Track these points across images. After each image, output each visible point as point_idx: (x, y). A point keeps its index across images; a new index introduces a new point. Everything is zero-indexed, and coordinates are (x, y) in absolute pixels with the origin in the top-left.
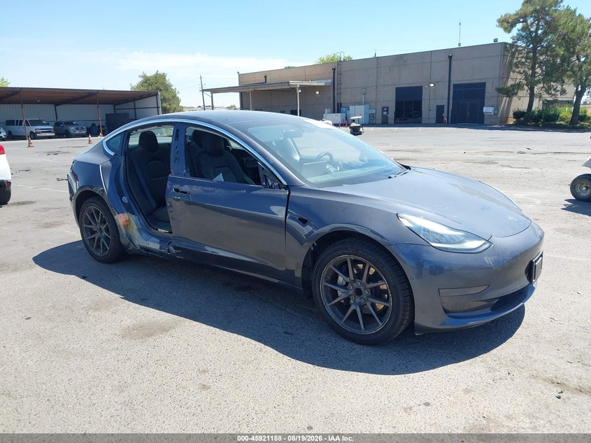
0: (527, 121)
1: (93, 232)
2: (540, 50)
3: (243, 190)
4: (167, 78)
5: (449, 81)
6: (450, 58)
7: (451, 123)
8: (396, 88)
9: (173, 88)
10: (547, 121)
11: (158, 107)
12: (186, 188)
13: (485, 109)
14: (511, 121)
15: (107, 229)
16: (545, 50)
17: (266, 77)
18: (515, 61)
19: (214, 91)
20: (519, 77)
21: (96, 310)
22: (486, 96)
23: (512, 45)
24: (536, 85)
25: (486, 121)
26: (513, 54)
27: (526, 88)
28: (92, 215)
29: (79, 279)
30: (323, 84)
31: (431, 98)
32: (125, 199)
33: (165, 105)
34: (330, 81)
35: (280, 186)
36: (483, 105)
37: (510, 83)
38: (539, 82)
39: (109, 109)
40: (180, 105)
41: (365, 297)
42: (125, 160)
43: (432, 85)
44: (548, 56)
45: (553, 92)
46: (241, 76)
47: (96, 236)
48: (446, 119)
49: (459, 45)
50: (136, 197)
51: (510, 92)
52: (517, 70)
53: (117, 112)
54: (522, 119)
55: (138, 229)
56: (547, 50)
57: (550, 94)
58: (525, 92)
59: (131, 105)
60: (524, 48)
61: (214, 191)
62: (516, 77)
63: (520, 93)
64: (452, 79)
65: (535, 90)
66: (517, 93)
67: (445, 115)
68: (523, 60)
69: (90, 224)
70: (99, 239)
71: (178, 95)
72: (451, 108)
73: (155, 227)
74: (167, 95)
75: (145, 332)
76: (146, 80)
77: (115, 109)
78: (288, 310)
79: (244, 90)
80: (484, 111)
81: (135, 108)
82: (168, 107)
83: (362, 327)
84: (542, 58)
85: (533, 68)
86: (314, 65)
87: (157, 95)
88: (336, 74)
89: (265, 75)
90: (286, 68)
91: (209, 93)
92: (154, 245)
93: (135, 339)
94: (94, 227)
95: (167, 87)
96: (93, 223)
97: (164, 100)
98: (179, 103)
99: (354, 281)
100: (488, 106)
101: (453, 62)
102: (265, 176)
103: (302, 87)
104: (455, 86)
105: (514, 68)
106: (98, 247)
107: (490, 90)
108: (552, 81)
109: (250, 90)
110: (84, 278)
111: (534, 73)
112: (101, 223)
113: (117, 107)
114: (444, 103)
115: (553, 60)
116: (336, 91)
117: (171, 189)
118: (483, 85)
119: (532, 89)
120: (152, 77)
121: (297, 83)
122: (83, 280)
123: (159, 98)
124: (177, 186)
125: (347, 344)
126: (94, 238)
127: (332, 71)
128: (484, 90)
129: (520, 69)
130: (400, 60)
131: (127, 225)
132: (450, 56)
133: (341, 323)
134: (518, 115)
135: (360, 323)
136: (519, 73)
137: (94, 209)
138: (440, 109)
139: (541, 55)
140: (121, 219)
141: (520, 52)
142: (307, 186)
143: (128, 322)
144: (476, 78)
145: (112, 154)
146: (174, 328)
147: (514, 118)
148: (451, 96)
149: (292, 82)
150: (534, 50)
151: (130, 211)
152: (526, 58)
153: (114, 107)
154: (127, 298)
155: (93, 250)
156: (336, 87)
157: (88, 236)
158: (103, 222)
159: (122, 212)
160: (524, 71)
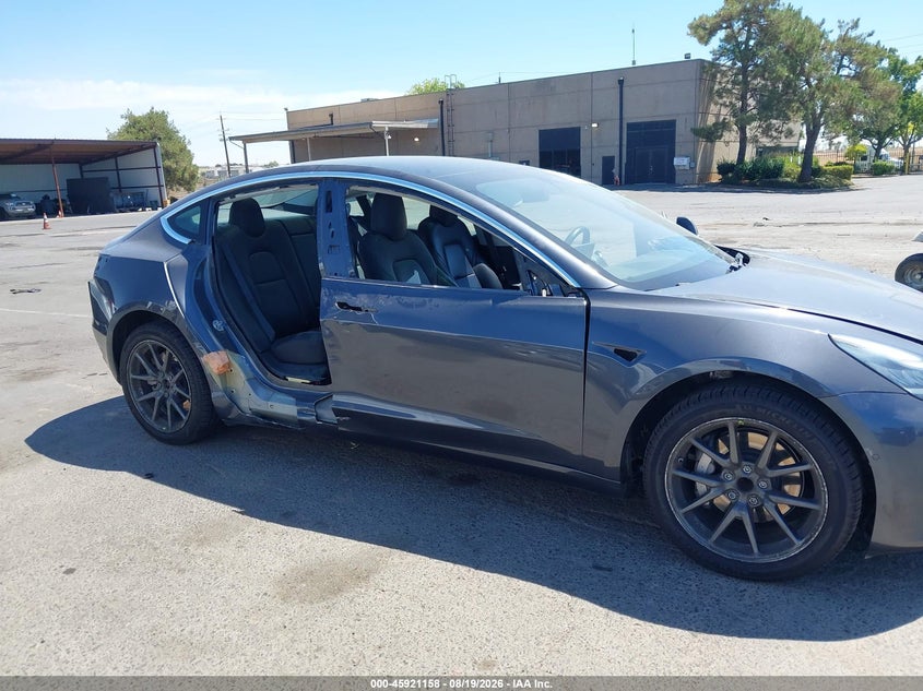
0: (737, 178)
1: (148, 388)
2: (752, 71)
3: (488, 299)
4: (169, 120)
5: (621, 119)
6: (621, 82)
7: (626, 183)
8: (540, 131)
9: (180, 135)
10: (768, 177)
11: (157, 167)
12: (362, 300)
13: (677, 161)
14: (716, 178)
15: (182, 383)
16: (761, 69)
17: (331, 116)
18: (716, 87)
19: (248, 139)
20: (724, 111)
21: (202, 542)
22: (677, 140)
23: (713, 64)
24: (749, 124)
25: (678, 179)
26: (714, 76)
27: (735, 127)
28: (148, 357)
29: (139, 478)
30: (425, 126)
31: (595, 144)
32: (217, 325)
33: (168, 163)
34: (436, 120)
35: (565, 290)
36: (672, 155)
37: (711, 120)
38: (753, 119)
39: (72, 171)
40: (194, 163)
41: (761, 494)
42: (214, 252)
43: (595, 125)
44: (764, 79)
45: (775, 134)
46: (290, 115)
47: (157, 394)
48: (617, 177)
49: (634, 62)
50: (238, 320)
51: (711, 135)
52: (721, 101)
53: (86, 175)
54: (730, 175)
55: (248, 380)
56: (765, 71)
57: (771, 136)
58: (734, 133)
59: (110, 164)
60: (731, 68)
61: (423, 304)
62: (718, 112)
63: (727, 136)
64: (625, 116)
65: (748, 131)
66: (722, 135)
67: (616, 171)
68: (729, 86)
69: (143, 372)
70: (163, 401)
71: (189, 148)
72: (624, 161)
73: (282, 375)
74: (171, 148)
75: (326, 585)
76: (134, 123)
77: (82, 172)
78: (571, 518)
79: (300, 137)
80: (675, 163)
81: (117, 170)
82: (174, 166)
83: (756, 550)
84: (756, 82)
85: (743, 98)
86: (405, 97)
87: (154, 146)
88: (445, 110)
89: (331, 113)
90: (363, 101)
91: (240, 143)
92: (286, 408)
93: (312, 603)
94: (151, 380)
95: (171, 135)
96: (149, 371)
97: (167, 155)
98: (192, 159)
99: (738, 465)
100: (681, 156)
101: (625, 89)
102: (530, 272)
103: (392, 131)
104: (629, 125)
105: (716, 98)
106: (161, 415)
107: (682, 132)
108: (772, 117)
109: (308, 136)
110: (149, 476)
111: (745, 105)
112: (167, 371)
113: (86, 168)
114: (614, 152)
115: (773, 85)
116: (446, 136)
117: (330, 304)
118: (672, 124)
119: (742, 130)
120: (144, 117)
121: (386, 125)
122: (148, 481)
123: (159, 151)
124: (346, 298)
125: (725, 583)
126: (153, 399)
127: (439, 106)
128: (674, 131)
129: (725, 99)
130: (544, 87)
131: (225, 373)
132: (621, 80)
133: (709, 543)
134: (724, 169)
135: (749, 542)
136: (724, 105)
137: (153, 346)
138: (608, 162)
139: (755, 78)
140: (213, 362)
141: (724, 74)
142: (620, 289)
143: (279, 565)
144: (660, 114)
145: (186, 241)
146: (377, 571)
147: (719, 173)
148: (625, 142)
149: (377, 124)
150: (744, 70)
151: (229, 345)
152: (734, 83)
153: (81, 168)
154: (250, 511)
155: (151, 421)
156: (446, 131)
157: (139, 396)
158: (173, 367)
159: (216, 349)
160: (731, 103)
